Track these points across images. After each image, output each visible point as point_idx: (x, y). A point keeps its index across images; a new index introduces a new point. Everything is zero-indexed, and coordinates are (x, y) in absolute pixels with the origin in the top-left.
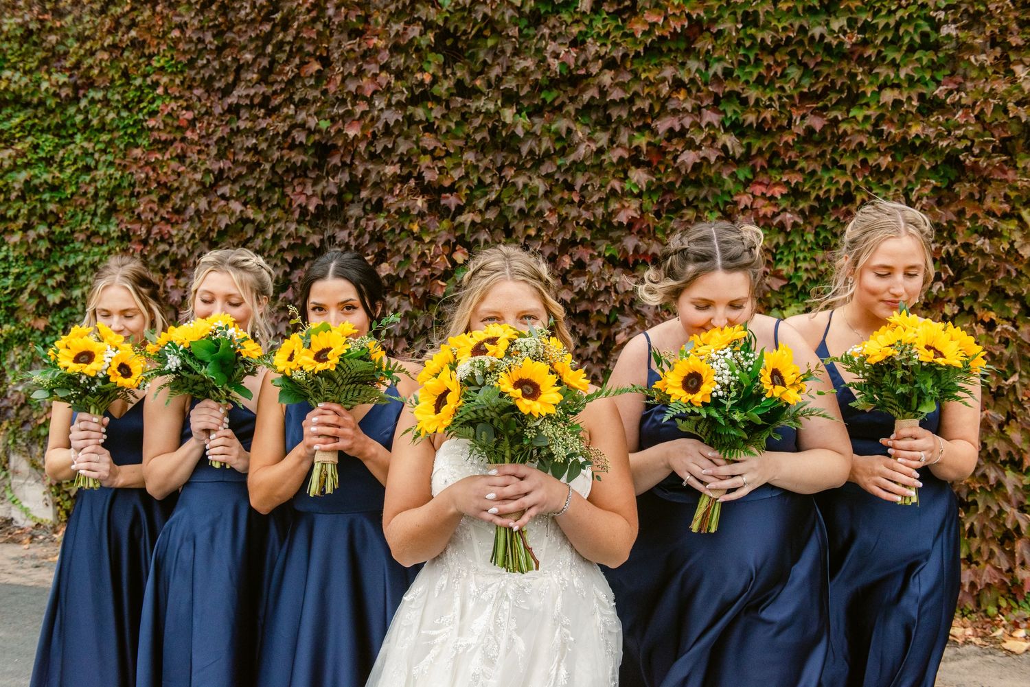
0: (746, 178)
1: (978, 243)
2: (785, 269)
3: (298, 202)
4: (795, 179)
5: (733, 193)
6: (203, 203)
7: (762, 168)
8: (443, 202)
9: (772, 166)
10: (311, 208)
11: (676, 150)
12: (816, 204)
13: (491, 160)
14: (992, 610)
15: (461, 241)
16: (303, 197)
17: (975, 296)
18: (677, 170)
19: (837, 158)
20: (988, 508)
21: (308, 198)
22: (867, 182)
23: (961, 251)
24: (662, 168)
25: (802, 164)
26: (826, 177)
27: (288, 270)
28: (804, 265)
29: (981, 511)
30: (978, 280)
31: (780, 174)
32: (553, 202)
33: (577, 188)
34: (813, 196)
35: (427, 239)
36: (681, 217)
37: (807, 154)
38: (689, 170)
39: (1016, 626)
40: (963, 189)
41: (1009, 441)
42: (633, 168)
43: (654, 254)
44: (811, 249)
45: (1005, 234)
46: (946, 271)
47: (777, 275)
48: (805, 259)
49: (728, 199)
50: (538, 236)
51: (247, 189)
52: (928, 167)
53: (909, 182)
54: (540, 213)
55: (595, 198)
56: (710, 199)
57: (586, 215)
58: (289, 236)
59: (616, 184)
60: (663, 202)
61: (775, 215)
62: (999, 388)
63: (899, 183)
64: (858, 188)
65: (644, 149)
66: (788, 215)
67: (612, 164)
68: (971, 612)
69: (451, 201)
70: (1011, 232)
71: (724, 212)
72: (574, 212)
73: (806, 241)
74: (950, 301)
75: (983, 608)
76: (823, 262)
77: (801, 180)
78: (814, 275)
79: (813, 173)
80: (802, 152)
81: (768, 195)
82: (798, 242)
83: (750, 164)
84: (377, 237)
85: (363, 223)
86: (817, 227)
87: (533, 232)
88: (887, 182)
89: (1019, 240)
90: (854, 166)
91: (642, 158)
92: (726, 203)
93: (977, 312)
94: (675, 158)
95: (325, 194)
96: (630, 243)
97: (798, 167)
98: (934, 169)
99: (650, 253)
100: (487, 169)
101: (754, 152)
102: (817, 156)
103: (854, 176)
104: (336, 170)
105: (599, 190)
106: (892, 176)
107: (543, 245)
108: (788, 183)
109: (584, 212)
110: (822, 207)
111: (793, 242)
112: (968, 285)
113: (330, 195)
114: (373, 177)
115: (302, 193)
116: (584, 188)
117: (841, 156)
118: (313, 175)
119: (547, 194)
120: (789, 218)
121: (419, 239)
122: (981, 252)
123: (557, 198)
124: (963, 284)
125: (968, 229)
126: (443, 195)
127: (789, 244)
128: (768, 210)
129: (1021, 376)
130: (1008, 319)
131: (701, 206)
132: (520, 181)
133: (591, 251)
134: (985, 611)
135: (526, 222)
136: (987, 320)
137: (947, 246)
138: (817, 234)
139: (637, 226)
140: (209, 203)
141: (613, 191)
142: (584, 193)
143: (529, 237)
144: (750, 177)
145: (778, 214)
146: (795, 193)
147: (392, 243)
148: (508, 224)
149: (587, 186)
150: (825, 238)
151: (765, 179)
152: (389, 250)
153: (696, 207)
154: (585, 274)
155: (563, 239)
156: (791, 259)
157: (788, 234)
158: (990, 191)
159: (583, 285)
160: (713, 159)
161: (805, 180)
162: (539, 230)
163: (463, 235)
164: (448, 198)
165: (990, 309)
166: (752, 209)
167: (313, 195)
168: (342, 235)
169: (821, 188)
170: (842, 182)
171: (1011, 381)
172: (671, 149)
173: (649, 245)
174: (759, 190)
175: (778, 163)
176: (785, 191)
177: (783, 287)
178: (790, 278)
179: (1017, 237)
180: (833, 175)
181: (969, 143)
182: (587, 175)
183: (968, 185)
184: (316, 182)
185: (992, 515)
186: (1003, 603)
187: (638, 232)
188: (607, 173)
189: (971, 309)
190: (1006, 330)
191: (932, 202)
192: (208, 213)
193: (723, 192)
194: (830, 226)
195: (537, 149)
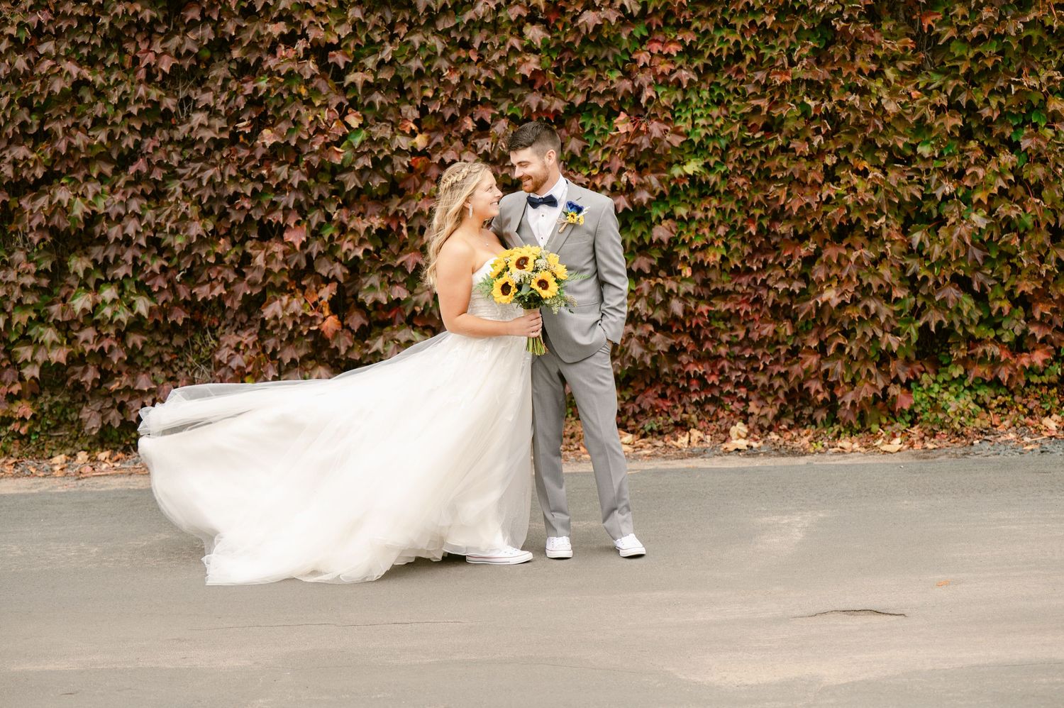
0: (642, 35)
1: (850, 99)
2: (684, 126)
3: (146, 62)
4: (689, 37)
5: (630, 51)
6: (21, 63)
7: (658, 26)
8: (330, 61)
9: (666, 24)
10: (166, 68)
11: (576, 11)
12: (710, 63)
13: (381, 17)
14: (875, 427)
15: (354, 104)
16: (151, 55)
17: (850, 148)
18: (578, 30)
19: (728, 18)
20: (865, 334)
21: (157, 55)
22: (755, 42)
23: (838, 107)
24: (560, 26)
25: (697, 24)
26: (718, 35)
27: (140, 139)
28: (701, 121)
29: (858, 337)
30: (852, 133)
31: (673, 31)
32: (450, 61)
33: (476, 45)
34: (707, 54)
35: (318, 103)
36: (583, 76)
37: (699, 14)
38: (591, 31)
39: (894, 436)
40: (838, 50)
41: (881, 276)
42: (528, 24)
43: (556, 111)
44: (707, 106)
45: (873, 91)
46: (825, 126)
47: (676, 132)
48: (702, 116)
49: (627, 58)
50: (436, 97)
51: (76, 46)
52: (806, 27)
53: (792, 43)
54: (439, 73)
55: (496, 57)
56: (611, 59)
57: (485, 74)
58: (139, 100)
59: (515, 42)
60: (561, 60)
61: (672, 72)
62: (871, 228)
63: (783, 43)
64: (747, 48)
65: (543, 8)
66: (684, 73)
67: (510, 21)
68: (859, 432)
69: (339, 59)
70: (878, 89)
71: (623, 71)
72: (472, 71)
73: (702, 98)
74: (830, 152)
75: (868, 427)
76: (718, 118)
77: (695, 40)
78: (711, 131)
79: (707, 32)
80: (694, 12)
81: (665, 53)
82: (694, 100)
83: (647, 22)
84: (255, 101)
85: (233, 85)
86: (711, 84)
87: (429, 94)
88: (772, 42)
89: (885, 96)
90: (743, 26)
91: (540, 17)
92: (625, 62)
93: (851, 162)
94: (575, 19)
95: (183, 52)
96: (533, 100)
97: (693, 27)
98: (813, 30)
99: (552, 110)
100: (376, 27)
101: (650, 11)
102: (709, 16)
103: (742, 35)
104: (193, 25)
105: (498, 49)
106: (777, 36)
107: (442, 106)
108: (682, 41)
109: (483, 71)
110: (715, 66)
111: (690, 100)
112: (844, 138)
113: (189, 53)
114: (248, 36)
115: (148, 50)
116: (483, 46)
117: (731, 16)
118: (161, 30)
119: (445, 53)
120: (685, 75)
121: (308, 103)
122: (852, 108)
123: (454, 56)
124: (839, 137)
125: (842, 87)
126: (330, 53)
127: (686, 102)
128: (665, 67)
129: (887, 218)
130: (878, 167)
131: (601, 66)
132: (416, 39)
133: (491, 111)
134: (869, 430)
135: (422, 82)
136: (861, 169)
137: (826, 103)
138: (711, 91)
139: (539, 84)
140: (28, 62)
141: (512, 48)
142: (484, 52)
143: (426, 98)
144: (645, 34)
145: (675, 71)
146: (690, 52)
147: (277, 109)
148: (401, 85)
149: (487, 44)
150: (720, 95)
151: (660, 37)
152: (272, 117)
153: (596, 66)
154: (487, 136)
155: (464, 99)
156: (689, 116)
157: (685, 91)
158: (859, 53)
159: (487, 147)
160: (613, 20)
161: (698, 39)
162: (436, 91)
163: (355, 98)
164: (334, 56)
165: (863, 159)
166: (651, 67)
167: (162, 54)
168: (207, 98)
169: (713, 47)
170: (732, 42)
171: (879, 222)
172: (571, 10)
173: (552, 102)
174: (656, 48)
175: (672, 21)
176: (680, 49)
177: (682, 143)
178: (688, 134)
179: (884, 94)
180: (724, 34)
181: (840, 8)
182: (485, 32)
183: (841, 47)
184: (167, 36)
185: (867, 340)
186: (884, 421)
187: (540, 89)
188: (505, 30)
189: (846, 159)
190: (876, 176)
191: (812, 61)
192: (29, 76)
193: (622, 52)
194: (723, 83)
195: (433, 5)
